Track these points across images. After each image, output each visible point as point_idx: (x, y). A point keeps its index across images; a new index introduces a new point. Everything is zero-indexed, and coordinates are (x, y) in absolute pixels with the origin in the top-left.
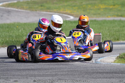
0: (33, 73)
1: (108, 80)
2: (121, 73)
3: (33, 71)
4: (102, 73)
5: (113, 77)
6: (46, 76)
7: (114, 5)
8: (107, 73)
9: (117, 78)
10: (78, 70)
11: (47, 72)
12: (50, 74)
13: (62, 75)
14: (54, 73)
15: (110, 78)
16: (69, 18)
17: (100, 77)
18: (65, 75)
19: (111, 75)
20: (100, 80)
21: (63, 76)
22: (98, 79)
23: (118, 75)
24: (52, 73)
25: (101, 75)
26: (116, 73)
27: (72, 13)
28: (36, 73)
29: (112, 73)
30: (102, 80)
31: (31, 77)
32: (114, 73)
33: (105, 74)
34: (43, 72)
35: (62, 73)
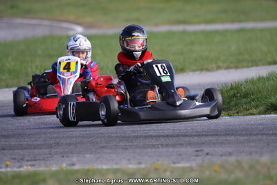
0: (7, 143)
1: (170, 150)
3: (7, 140)
4: (155, 136)
5: (181, 144)
6: (34, 148)
8: (167, 136)
9: (189, 144)
11: (36, 141)
12: (42, 143)
13: (69, 144)
14: (51, 142)
15: (174, 146)
17: (153, 146)
18: (77, 143)
19: (176, 140)
20: (154, 150)
21: (72, 146)
22: (149, 150)
23: (191, 139)
24: (47, 142)
25: (154, 142)
26: (186, 136)
28: (13, 143)
29: (178, 136)
30: (157, 150)
31: (3, 151)
32: (183, 136)
33: (162, 139)
34: (26, 139)
35: (69, 141)
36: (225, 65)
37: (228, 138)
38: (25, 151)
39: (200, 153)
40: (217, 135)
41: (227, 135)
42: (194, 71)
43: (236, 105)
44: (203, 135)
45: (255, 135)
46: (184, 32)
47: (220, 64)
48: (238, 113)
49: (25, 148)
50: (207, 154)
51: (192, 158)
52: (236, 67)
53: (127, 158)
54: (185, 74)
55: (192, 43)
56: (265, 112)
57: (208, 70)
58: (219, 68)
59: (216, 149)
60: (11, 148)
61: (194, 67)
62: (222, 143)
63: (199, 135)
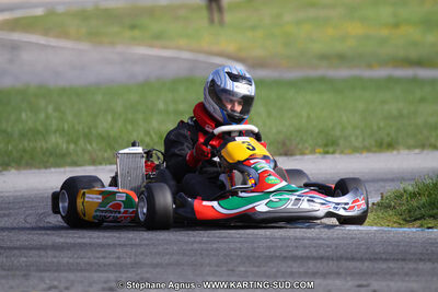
0: (55, 260)
2: (370, 260)
3: (57, 254)
4: (302, 258)
5: (338, 274)
6: (96, 271)
8: (322, 258)
9: (352, 274)
10: (217, 250)
11: (104, 257)
12: (114, 261)
14: (128, 260)
15: (324, 275)
18: (169, 264)
19: (332, 266)
21: (158, 270)
23: (359, 264)
24: (122, 261)
25: (296, 267)
26: (353, 259)
28: (65, 260)
29: (340, 258)
31: (43, 274)
32: (347, 259)
33: (311, 264)
34: (90, 254)
35: (157, 260)
37: (421, 266)
38: (79, 274)
40: (404, 260)
41: (421, 260)
42: (409, 148)
44: (381, 259)
46: (415, 80)
49: (81, 270)
54: (395, 152)
55: (422, 100)
59: (392, 284)
60: (59, 268)
61: (411, 142)
62: (407, 274)
63: (374, 259)
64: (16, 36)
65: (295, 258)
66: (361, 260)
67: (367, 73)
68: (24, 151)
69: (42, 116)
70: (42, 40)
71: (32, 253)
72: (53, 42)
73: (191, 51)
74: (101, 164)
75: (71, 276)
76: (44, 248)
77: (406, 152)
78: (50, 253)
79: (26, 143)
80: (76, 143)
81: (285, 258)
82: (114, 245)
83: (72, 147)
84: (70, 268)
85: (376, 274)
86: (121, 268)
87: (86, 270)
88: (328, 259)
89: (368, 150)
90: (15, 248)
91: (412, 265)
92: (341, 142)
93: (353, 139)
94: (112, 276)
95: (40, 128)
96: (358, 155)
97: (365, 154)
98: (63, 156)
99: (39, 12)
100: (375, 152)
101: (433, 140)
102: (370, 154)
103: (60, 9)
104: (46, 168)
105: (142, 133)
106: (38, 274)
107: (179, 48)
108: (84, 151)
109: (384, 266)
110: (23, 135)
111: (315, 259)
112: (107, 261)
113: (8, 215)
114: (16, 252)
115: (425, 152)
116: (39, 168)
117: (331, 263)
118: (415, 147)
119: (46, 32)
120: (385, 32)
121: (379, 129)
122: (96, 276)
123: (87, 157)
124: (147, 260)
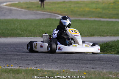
1: (75, 65)
2: (87, 61)
4: (72, 59)
5: (80, 63)
6: (25, 60)
7: (96, 9)
8: (76, 60)
9: (82, 63)
10: (53, 57)
12: (30, 58)
13: (39, 60)
15: (76, 64)
16: (59, 17)
17: (69, 63)
18: (42, 60)
20: (68, 64)
22: (67, 64)
23: (84, 61)
24: (32, 58)
25: (70, 61)
26: (83, 60)
27: (62, 14)
30: (70, 65)
32: (82, 60)
33: (74, 61)
34: (24, 57)
35: (39, 59)
36: (110, 35)
39: (85, 67)
40: (94, 61)
41: (98, 61)
42: (98, 36)
43: (107, 50)
45: (108, 62)
46: (100, 21)
47: (108, 34)
48: (107, 53)
50: (87, 67)
51: (81, 68)
52: (114, 36)
53: (57, 67)
54: (94, 37)
55: (101, 25)
56: (117, 54)
57: (103, 36)
58: (107, 35)
59: (91, 66)
60: (17, 60)
61: (98, 35)
62: (94, 64)
63: (88, 60)
64: (11, 8)
65: (70, 59)
66: (85, 60)
67: (89, 19)
68: (12, 33)
69: (16, 25)
70: (17, 9)
71: (12, 56)
72: (20, 9)
73: (50, 12)
74: (28, 37)
75: (20, 61)
76: (14, 55)
77: (97, 37)
78: (16, 56)
79: (12, 31)
80: (23, 32)
81: (68, 59)
82: (30, 55)
83: (22, 33)
84: (20, 60)
85: (88, 64)
86: (31, 60)
87: (23, 60)
88: (77, 60)
89: (88, 36)
90: (8, 55)
91: (96, 62)
92: (83, 34)
93: (85, 33)
94: (29, 62)
95: (16, 28)
96: (86, 37)
97: (88, 37)
98: (20, 35)
99: (17, 2)
100: (90, 37)
101: (103, 35)
102: (89, 37)
103: (22, 2)
104: (16, 37)
105: (38, 30)
106: (13, 61)
107: (48, 12)
108: (25, 34)
109: (90, 62)
110: (11, 29)
111: (75, 60)
112: (28, 58)
113: (7, 47)
114: (8, 56)
115: (101, 37)
116: (15, 37)
117: (78, 61)
118: (99, 36)
119: (18, 7)
120: (94, 10)
121: (91, 31)
122: (25, 62)
123: (26, 35)
124: (37, 59)
